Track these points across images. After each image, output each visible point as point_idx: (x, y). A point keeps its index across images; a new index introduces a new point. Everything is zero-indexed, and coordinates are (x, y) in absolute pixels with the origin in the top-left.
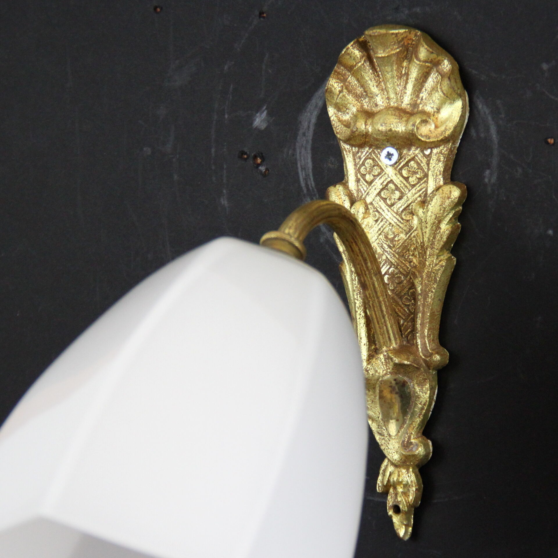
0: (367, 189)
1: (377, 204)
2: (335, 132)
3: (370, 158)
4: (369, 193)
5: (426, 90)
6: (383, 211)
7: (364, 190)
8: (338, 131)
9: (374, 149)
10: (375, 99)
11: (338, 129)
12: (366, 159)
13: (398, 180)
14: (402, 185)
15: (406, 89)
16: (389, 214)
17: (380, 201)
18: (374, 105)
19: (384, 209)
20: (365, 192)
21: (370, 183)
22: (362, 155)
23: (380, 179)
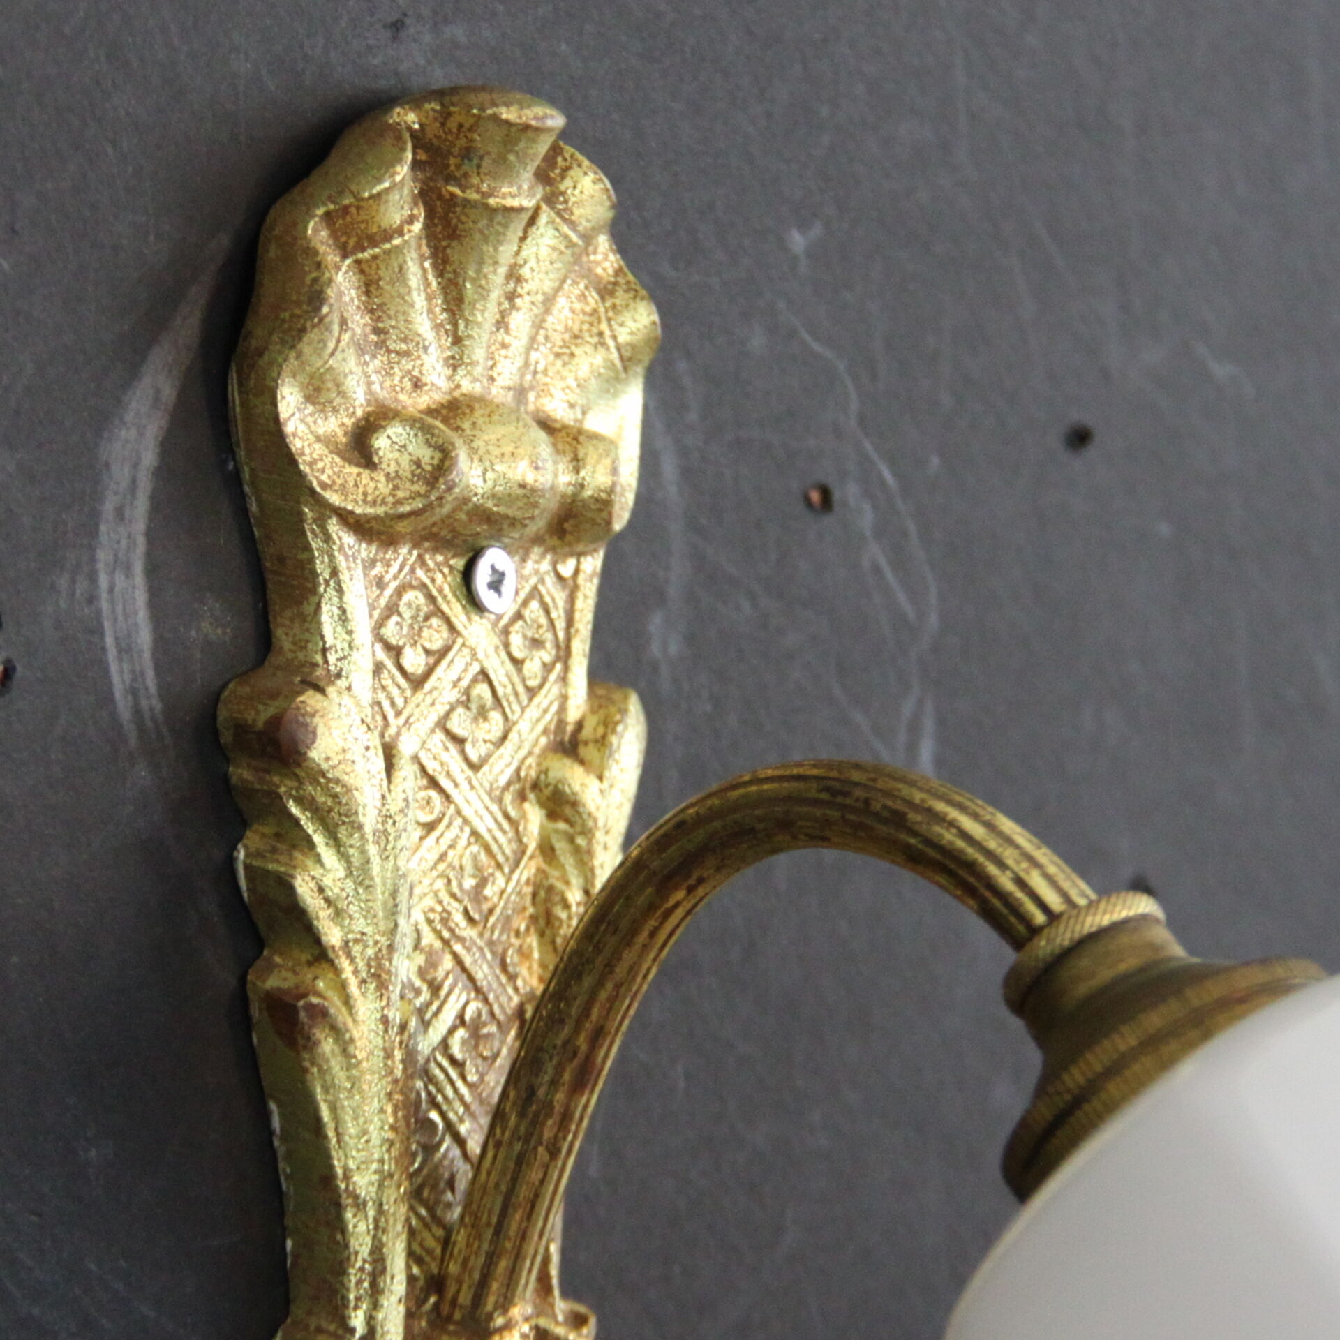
0: (406, 702)
1: (435, 759)
2: (315, 484)
3: (413, 587)
4: (411, 721)
5: (547, 338)
6: (456, 785)
7: (393, 704)
8: (324, 478)
9: (426, 550)
10: (419, 362)
11: (323, 471)
12: (399, 592)
13: (500, 670)
14: (509, 690)
15: (507, 331)
16: (472, 795)
17: (447, 749)
18: (408, 384)
19: (460, 779)
20: (398, 714)
21: (418, 682)
22: (387, 572)
23: (449, 666)
